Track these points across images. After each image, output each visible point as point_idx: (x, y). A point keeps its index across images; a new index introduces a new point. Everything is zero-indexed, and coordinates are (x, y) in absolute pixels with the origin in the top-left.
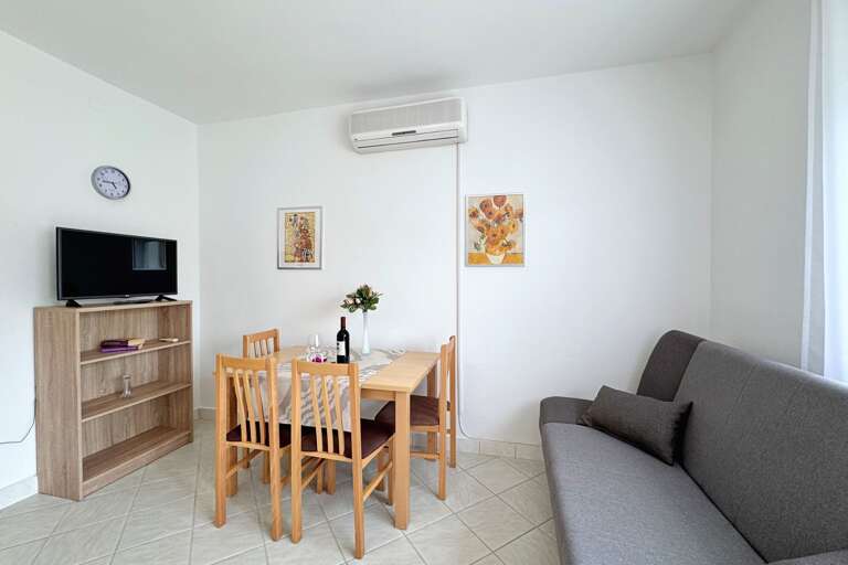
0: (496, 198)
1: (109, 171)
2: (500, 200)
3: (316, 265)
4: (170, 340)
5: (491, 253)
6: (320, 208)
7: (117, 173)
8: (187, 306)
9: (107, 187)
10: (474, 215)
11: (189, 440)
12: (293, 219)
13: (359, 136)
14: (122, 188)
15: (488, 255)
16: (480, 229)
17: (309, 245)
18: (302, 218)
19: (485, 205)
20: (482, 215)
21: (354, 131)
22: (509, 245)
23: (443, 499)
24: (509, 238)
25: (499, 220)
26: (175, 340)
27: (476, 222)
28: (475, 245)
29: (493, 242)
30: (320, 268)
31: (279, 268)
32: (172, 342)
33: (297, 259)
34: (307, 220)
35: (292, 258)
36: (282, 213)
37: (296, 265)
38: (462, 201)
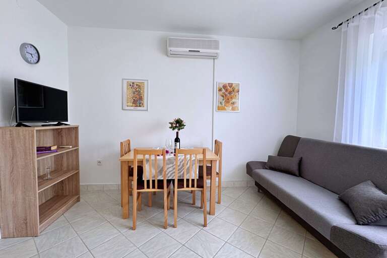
0: (229, 84)
1: (29, 46)
2: (231, 85)
3: (145, 108)
4: (68, 146)
5: (227, 106)
6: (147, 80)
7: (33, 48)
8: (76, 128)
9: (28, 56)
10: (220, 90)
11: (78, 200)
12: (132, 85)
13: (172, 49)
14: (35, 58)
15: (226, 107)
16: (223, 96)
17: (141, 98)
18: (137, 85)
19: (224, 87)
20: (223, 90)
21: (170, 46)
22: (233, 103)
23: (220, 203)
24: (234, 100)
25: (230, 93)
26: (71, 147)
27: (221, 93)
28: (221, 103)
29: (227, 101)
30: (147, 110)
31: (123, 109)
32: (69, 148)
33: (134, 105)
34: (140, 86)
35: (132, 104)
36: (125, 82)
37: (132, 108)
38: (215, 83)
